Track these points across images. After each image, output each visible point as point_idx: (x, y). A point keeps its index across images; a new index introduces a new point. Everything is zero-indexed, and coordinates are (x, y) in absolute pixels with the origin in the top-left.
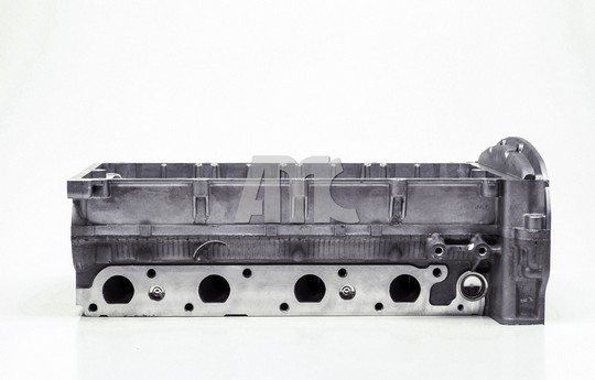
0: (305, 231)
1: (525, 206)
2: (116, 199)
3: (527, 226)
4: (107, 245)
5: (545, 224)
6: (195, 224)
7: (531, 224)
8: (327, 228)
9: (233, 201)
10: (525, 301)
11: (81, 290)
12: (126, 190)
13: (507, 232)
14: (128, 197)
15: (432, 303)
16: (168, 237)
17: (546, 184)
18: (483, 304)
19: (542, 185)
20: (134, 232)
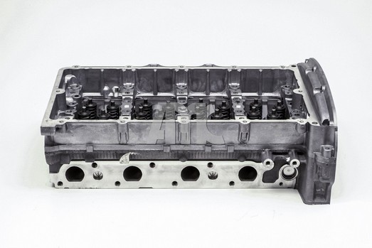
0: (187, 148)
1: (322, 141)
2: (72, 131)
3: (322, 155)
4: (67, 155)
5: (333, 154)
6: (120, 144)
7: (325, 154)
8: (201, 146)
9: (143, 132)
10: (319, 190)
11: (52, 174)
12: (77, 127)
13: (310, 154)
14: (79, 130)
15: (264, 181)
16: (104, 151)
17: (336, 129)
18: (295, 182)
19: (333, 130)
20: (83, 148)
